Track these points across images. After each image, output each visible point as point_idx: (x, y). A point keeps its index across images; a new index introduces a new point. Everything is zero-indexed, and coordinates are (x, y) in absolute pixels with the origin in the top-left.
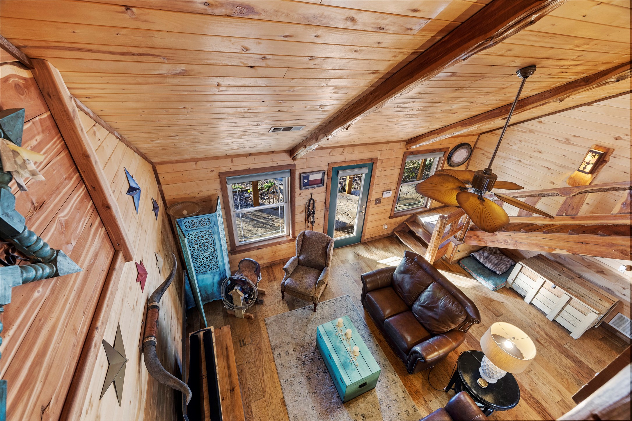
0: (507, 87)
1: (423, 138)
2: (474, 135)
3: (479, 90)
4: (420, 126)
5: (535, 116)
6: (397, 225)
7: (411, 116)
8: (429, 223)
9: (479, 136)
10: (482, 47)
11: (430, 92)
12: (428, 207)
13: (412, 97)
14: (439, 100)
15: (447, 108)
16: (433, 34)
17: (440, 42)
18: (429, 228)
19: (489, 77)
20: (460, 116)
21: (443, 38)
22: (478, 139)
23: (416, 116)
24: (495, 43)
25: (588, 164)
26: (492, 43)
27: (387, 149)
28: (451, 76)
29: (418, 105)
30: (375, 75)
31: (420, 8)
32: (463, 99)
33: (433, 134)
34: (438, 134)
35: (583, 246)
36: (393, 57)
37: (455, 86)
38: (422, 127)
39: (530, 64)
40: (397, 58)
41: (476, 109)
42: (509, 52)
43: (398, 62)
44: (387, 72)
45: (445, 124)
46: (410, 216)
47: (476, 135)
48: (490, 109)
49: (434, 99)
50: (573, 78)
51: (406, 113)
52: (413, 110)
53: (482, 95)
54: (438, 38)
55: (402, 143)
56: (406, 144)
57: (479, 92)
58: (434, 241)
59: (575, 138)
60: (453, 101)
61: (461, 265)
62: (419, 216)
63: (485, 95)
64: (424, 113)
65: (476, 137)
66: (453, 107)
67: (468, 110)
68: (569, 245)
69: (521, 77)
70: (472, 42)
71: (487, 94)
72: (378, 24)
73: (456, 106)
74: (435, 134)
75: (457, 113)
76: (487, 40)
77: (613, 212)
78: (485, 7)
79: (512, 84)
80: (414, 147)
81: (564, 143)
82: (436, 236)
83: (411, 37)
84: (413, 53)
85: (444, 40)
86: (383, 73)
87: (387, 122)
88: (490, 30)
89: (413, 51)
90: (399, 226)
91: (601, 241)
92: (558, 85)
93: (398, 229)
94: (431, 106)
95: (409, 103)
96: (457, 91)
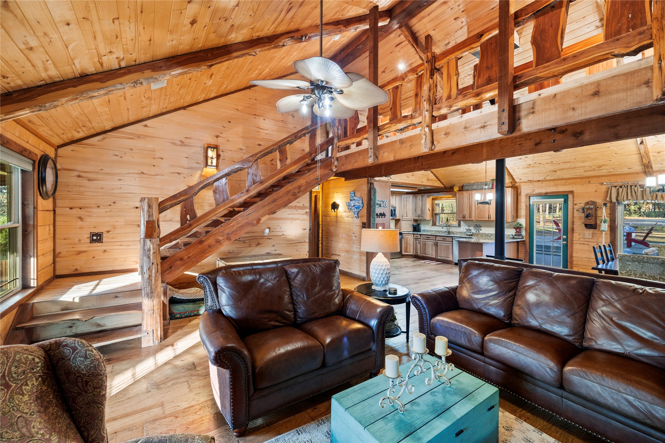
12: (33, 283)
25: (212, 158)
35: (275, 203)
59: (187, 139)
61: (178, 316)
68: (267, 208)
77: (278, 169)
81: (181, 145)
91: (282, 193)
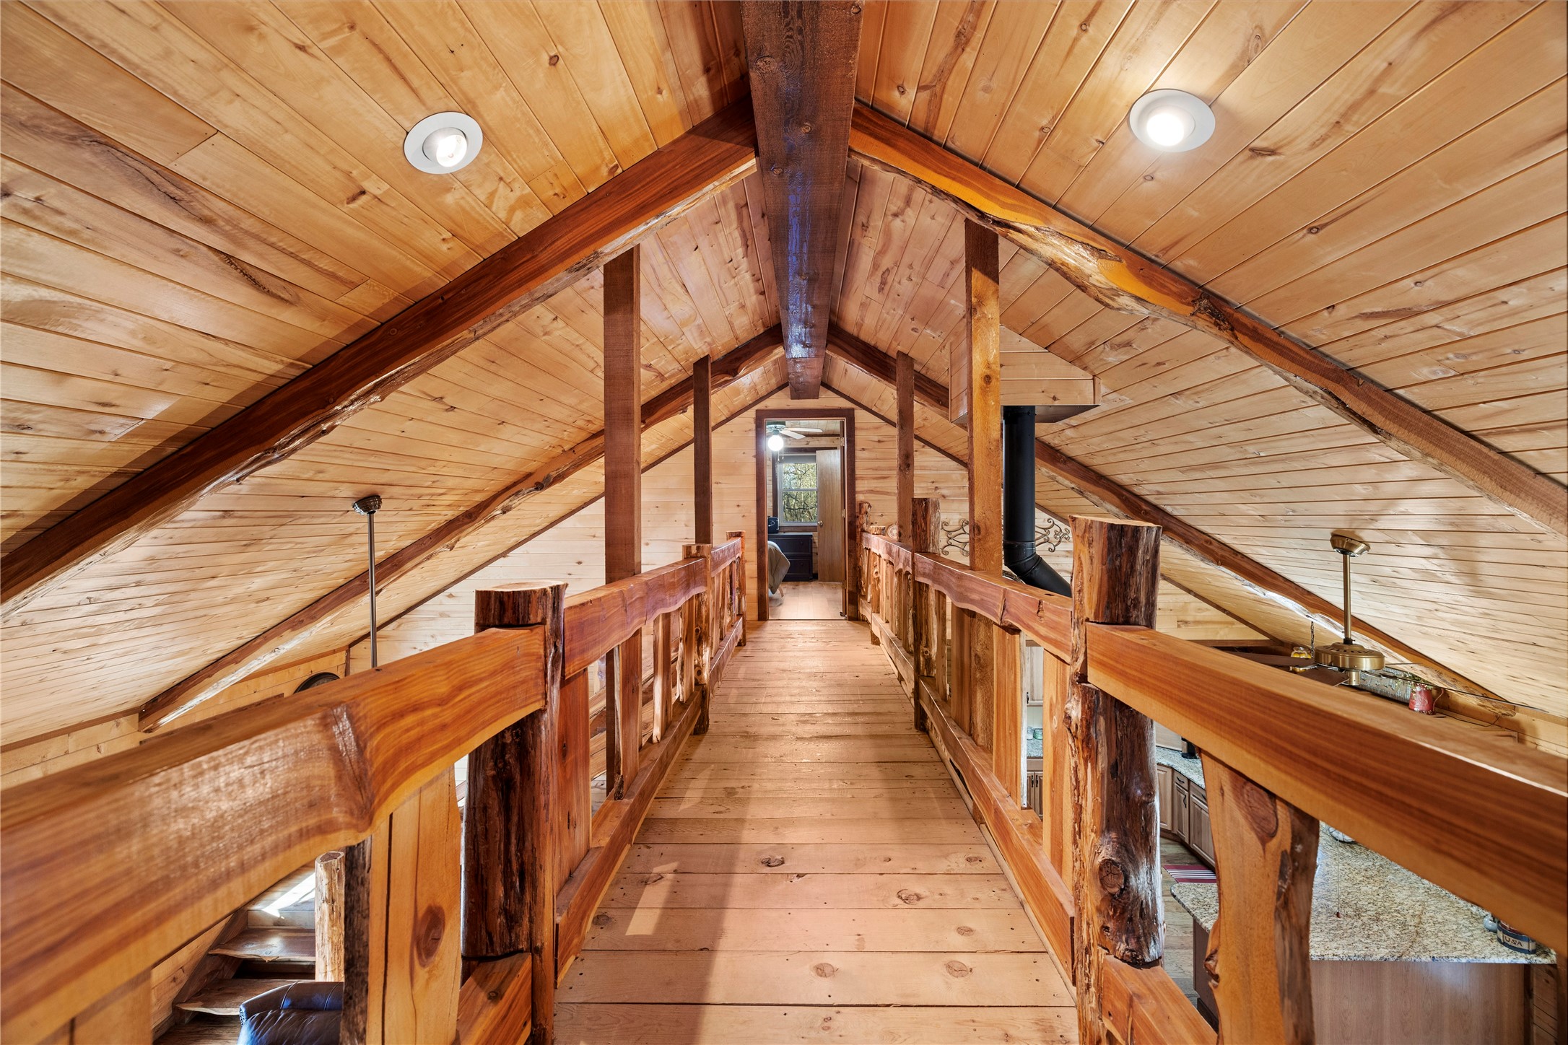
0: (351, 535)
1: (194, 685)
2: (334, 652)
3: (297, 543)
4: (175, 649)
5: (438, 588)
6: (184, 977)
7: (140, 624)
8: (296, 905)
9: (348, 651)
10: (263, 462)
11: (181, 555)
13: (132, 572)
14: (211, 572)
15: (238, 590)
16: (157, 443)
17: (176, 456)
18: (301, 920)
19: (305, 517)
20: (281, 607)
21: (180, 450)
22: (348, 658)
23: (156, 621)
24: (283, 457)
26: (276, 456)
27: (67, 753)
28: (224, 517)
29: (155, 589)
30: (8, 522)
31: (117, 402)
32: (271, 564)
33: (223, 666)
34: (236, 661)
36: (62, 480)
37: (239, 537)
38: (182, 653)
39: (369, 494)
40: (73, 484)
41: (311, 586)
42: (321, 475)
43: (76, 493)
44: (46, 513)
45: (248, 634)
46: (223, 923)
47: (340, 650)
48: (341, 581)
49: (197, 571)
50: (450, 514)
51: (122, 616)
52: (141, 606)
53: (308, 552)
54: (170, 450)
55: (122, 720)
56: (141, 719)
57: (298, 546)
58: (326, 937)
60: (248, 570)
62: (257, 907)
63: (314, 552)
64: (175, 610)
65: (344, 654)
66: (254, 587)
67: (292, 589)
69: (363, 513)
70: (240, 455)
71: (318, 551)
72: (14, 419)
73: (257, 583)
74: (229, 663)
75: (268, 599)
76: (267, 451)
78: (243, 411)
79: (358, 529)
80: (170, 720)
82: (327, 918)
83: (103, 446)
84: (116, 474)
85: (185, 452)
86: (34, 516)
87: (57, 656)
88: (267, 439)
89: (115, 469)
90: (192, 978)
92: (434, 526)
93: (192, 989)
94: (194, 590)
95: (126, 586)
96: (250, 549)
